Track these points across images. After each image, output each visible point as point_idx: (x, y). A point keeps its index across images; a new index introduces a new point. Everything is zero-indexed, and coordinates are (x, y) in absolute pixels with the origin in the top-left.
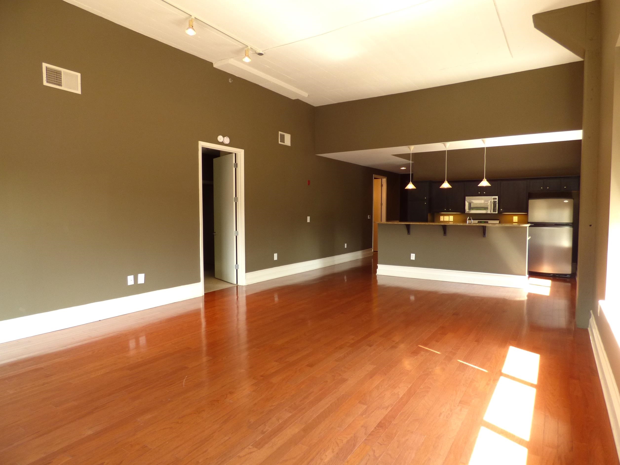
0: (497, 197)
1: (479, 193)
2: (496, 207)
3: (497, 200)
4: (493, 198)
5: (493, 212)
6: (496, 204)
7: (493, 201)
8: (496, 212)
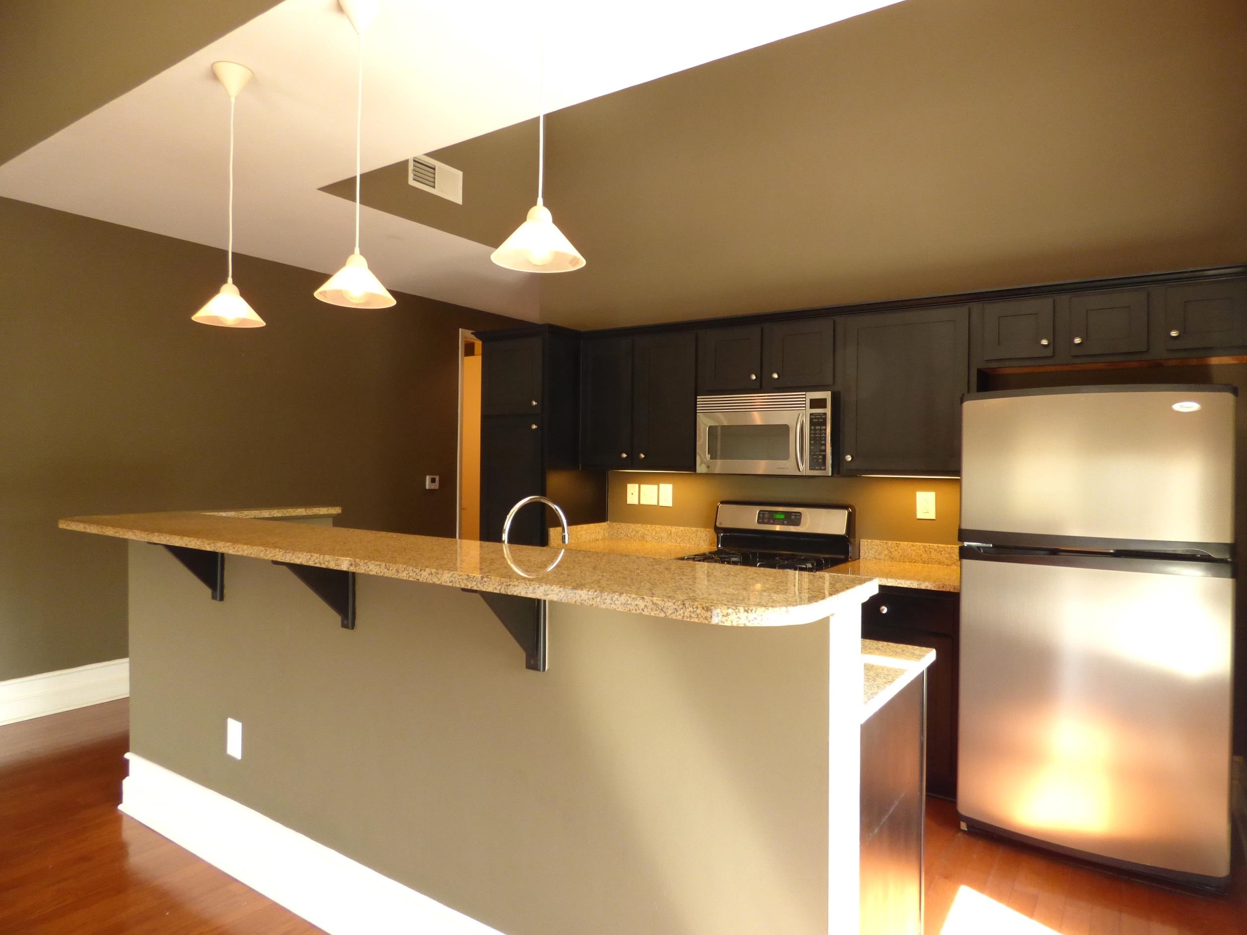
1: (754, 377)
2: (823, 442)
3: (828, 411)
4: (811, 400)
5: (810, 469)
6: (825, 430)
7: (811, 414)
8: (823, 468)
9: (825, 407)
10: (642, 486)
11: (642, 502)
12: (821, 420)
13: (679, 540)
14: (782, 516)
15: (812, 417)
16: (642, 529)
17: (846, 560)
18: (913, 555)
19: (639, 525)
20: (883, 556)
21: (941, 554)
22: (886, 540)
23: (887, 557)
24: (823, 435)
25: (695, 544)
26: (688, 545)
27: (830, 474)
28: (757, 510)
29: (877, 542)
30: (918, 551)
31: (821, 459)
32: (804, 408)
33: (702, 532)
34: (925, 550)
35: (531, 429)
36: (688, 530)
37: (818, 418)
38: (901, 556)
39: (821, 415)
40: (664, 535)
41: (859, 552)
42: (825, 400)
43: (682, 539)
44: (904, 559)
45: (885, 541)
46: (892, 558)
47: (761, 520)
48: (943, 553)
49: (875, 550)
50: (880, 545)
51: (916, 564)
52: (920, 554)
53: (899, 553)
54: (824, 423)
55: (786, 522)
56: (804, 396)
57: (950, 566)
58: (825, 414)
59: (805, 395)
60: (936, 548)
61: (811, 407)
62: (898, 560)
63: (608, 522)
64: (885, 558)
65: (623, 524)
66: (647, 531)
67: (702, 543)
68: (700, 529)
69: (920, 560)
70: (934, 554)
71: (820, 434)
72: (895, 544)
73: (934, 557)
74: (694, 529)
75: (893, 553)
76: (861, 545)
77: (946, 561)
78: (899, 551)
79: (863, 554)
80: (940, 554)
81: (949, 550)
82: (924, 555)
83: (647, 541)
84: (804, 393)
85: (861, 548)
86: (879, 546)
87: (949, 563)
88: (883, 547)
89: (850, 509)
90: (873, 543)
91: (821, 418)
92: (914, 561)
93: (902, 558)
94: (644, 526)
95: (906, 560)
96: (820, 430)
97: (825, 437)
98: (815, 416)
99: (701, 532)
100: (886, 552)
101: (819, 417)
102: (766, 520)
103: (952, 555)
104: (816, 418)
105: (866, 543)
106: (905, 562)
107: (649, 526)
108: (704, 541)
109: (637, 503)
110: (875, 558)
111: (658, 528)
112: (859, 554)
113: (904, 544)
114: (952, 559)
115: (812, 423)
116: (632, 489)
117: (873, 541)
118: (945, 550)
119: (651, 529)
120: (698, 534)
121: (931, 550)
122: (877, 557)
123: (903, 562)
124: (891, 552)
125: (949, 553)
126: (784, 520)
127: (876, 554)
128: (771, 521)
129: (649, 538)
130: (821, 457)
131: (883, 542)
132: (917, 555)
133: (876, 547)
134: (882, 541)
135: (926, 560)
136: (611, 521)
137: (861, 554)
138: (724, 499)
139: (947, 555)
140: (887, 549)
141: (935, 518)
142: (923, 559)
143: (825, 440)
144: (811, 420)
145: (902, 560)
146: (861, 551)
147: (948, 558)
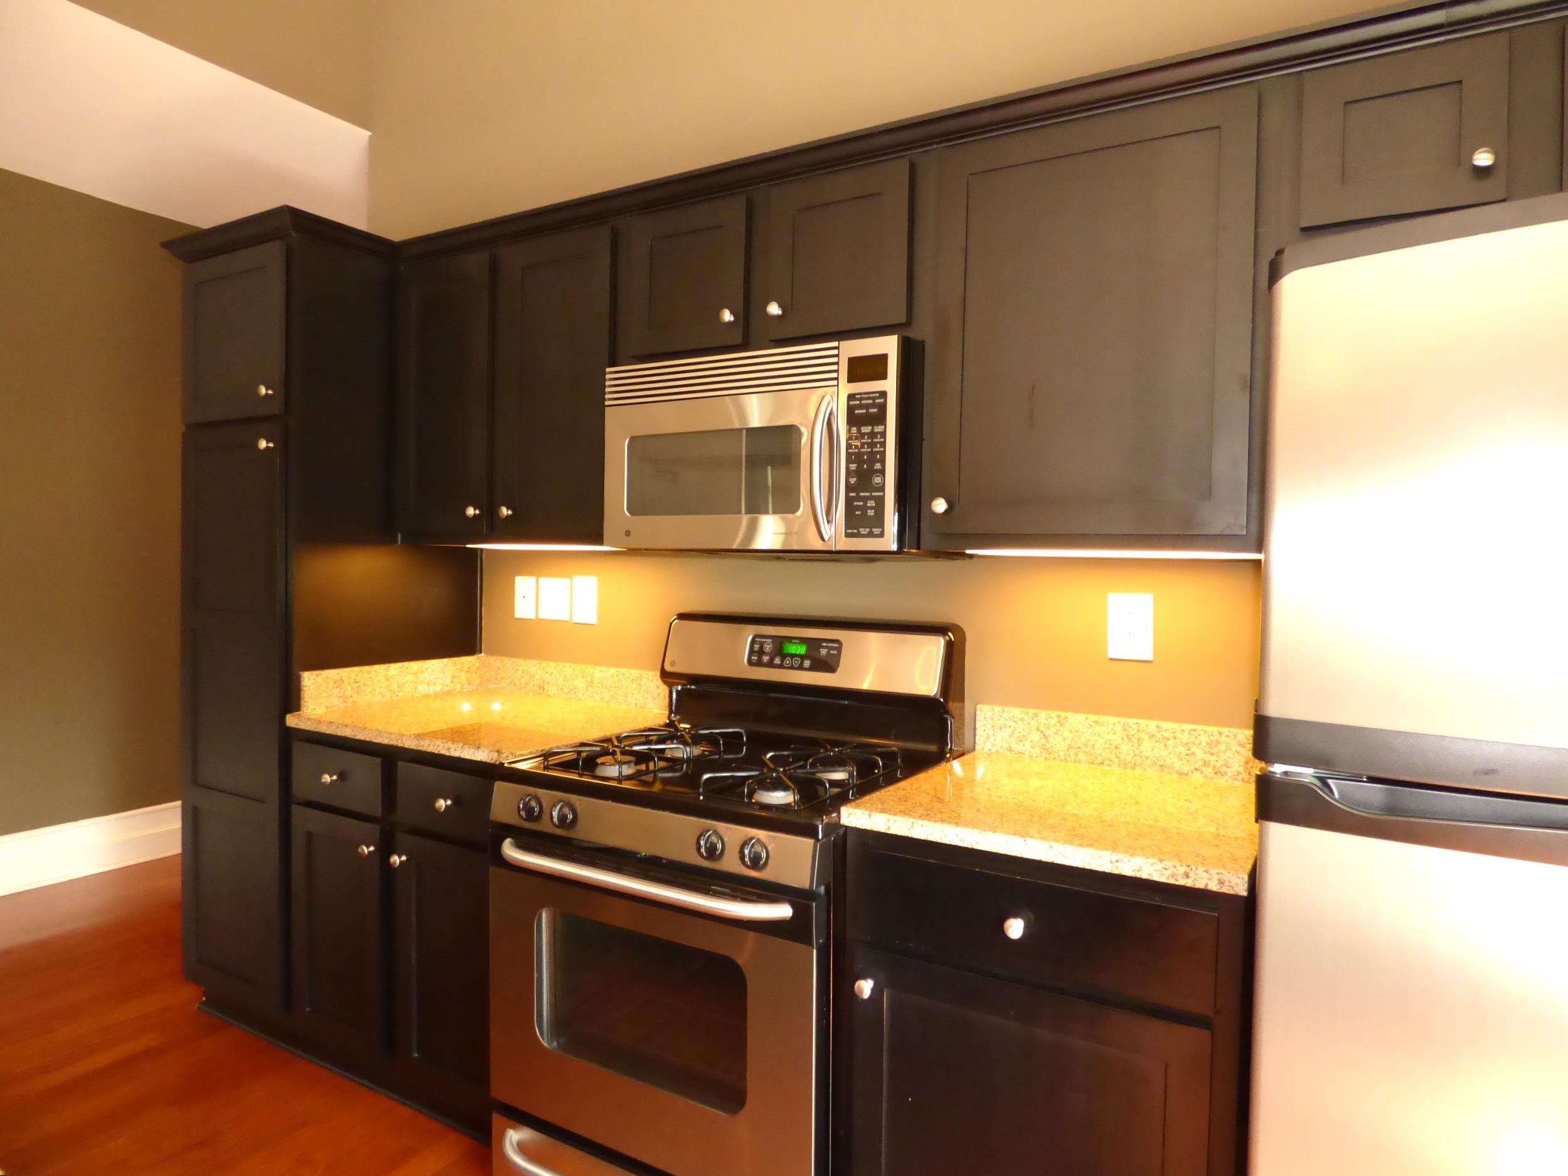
0: (888, 345)
1: (727, 316)
2: (878, 466)
3: (890, 385)
4: (852, 361)
5: (847, 535)
6: (883, 434)
7: (851, 397)
8: (877, 531)
9: (883, 376)
10: (542, 580)
11: (542, 616)
12: (875, 410)
13: (607, 697)
14: (802, 650)
15: (852, 403)
16: (540, 672)
17: (938, 758)
18: (1098, 746)
19: (536, 662)
20: (1028, 745)
21: (1166, 745)
22: (1034, 708)
23: (1038, 750)
24: (878, 449)
25: (636, 704)
26: (624, 707)
27: (894, 547)
28: (748, 633)
29: (1015, 711)
30: (1111, 736)
31: (871, 508)
32: (835, 382)
33: (650, 678)
34: (1128, 736)
35: (259, 449)
36: (624, 675)
37: (867, 407)
38: (1070, 747)
39: (874, 399)
40: (580, 683)
41: (975, 735)
42: (883, 358)
43: (612, 694)
44: (1076, 754)
45: (1032, 711)
46: (1049, 751)
47: (757, 657)
48: (1170, 743)
49: (1009, 731)
50: (1022, 720)
51: (1105, 768)
52: (1114, 743)
53: (1064, 739)
54: (881, 418)
55: (807, 663)
56: (835, 352)
57: (1186, 775)
58: (883, 394)
59: (837, 348)
60: (1154, 730)
61: (851, 379)
62: (1063, 757)
63: (483, 655)
64: (1033, 750)
65: (506, 660)
66: (548, 675)
67: (651, 704)
68: (646, 672)
69: (1115, 760)
70: (1147, 746)
71: (872, 445)
72: (1056, 719)
73: (1148, 754)
74: (636, 673)
75: (1051, 740)
76: (977, 718)
77: (1177, 764)
78: (1066, 734)
79: (983, 739)
80: (1162, 746)
81: (1185, 737)
82: (1125, 748)
83: (548, 695)
84: (835, 344)
85: (977, 726)
86: (1019, 722)
87: (1186, 769)
88: (1029, 724)
89: (950, 634)
90: (1006, 715)
91: (873, 405)
92: (1099, 760)
93: (1072, 752)
94: (544, 664)
95: (1081, 756)
96: (872, 435)
97: (883, 453)
98: (861, 399)
99: (648, 679)
100: (1035, 736)
101: (870, 401)
102: (766, 659)
103: (1193, 749)
104: (861, 406)
105: (989, 714)
106: (1080, 762)
107: (552, 664)
108: (654, 698)
109: (532, 616)
110: (1010, 750)
111: (568, 668)
112: (975, 739)
113: (1077, 720)
114: (1193, 759)
115: (853, 419)
116: (523, 585)
117: (1006, 709)
118: (1175, 738)
119: (555, 671)
120: (643, 684)
121: (1142, 735)
122: (1014, 746)
123: (1075, 762)
124: (1046, 737)
125: (1187, 744)
126: (803, 657)
127: (1012, 739)
128: (777, 661)
129: (552, 690)
130: (871, 503)
131: (1028, 713)
132: (1107, 746)
133: (1011, 723)
134: (1025, 710)
135: (1129, 758)
136: (489, 653)
137: (977, 738)
138: (682, 610)
139: (1182, 749)
140: (1038, 729)
141: (1150, 657)
142: (1122, 756)
143: (883, 461)
144: (850, 410)
145: (1073, 758)
146: (978, 732)
147: (1183, 756)
